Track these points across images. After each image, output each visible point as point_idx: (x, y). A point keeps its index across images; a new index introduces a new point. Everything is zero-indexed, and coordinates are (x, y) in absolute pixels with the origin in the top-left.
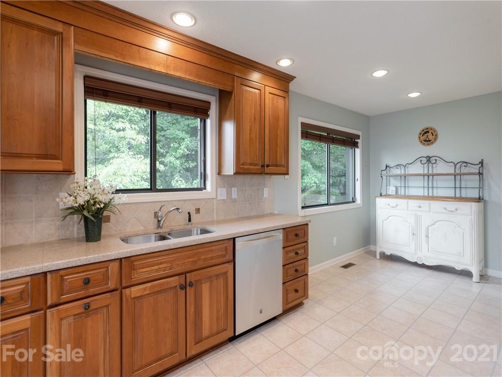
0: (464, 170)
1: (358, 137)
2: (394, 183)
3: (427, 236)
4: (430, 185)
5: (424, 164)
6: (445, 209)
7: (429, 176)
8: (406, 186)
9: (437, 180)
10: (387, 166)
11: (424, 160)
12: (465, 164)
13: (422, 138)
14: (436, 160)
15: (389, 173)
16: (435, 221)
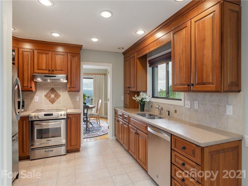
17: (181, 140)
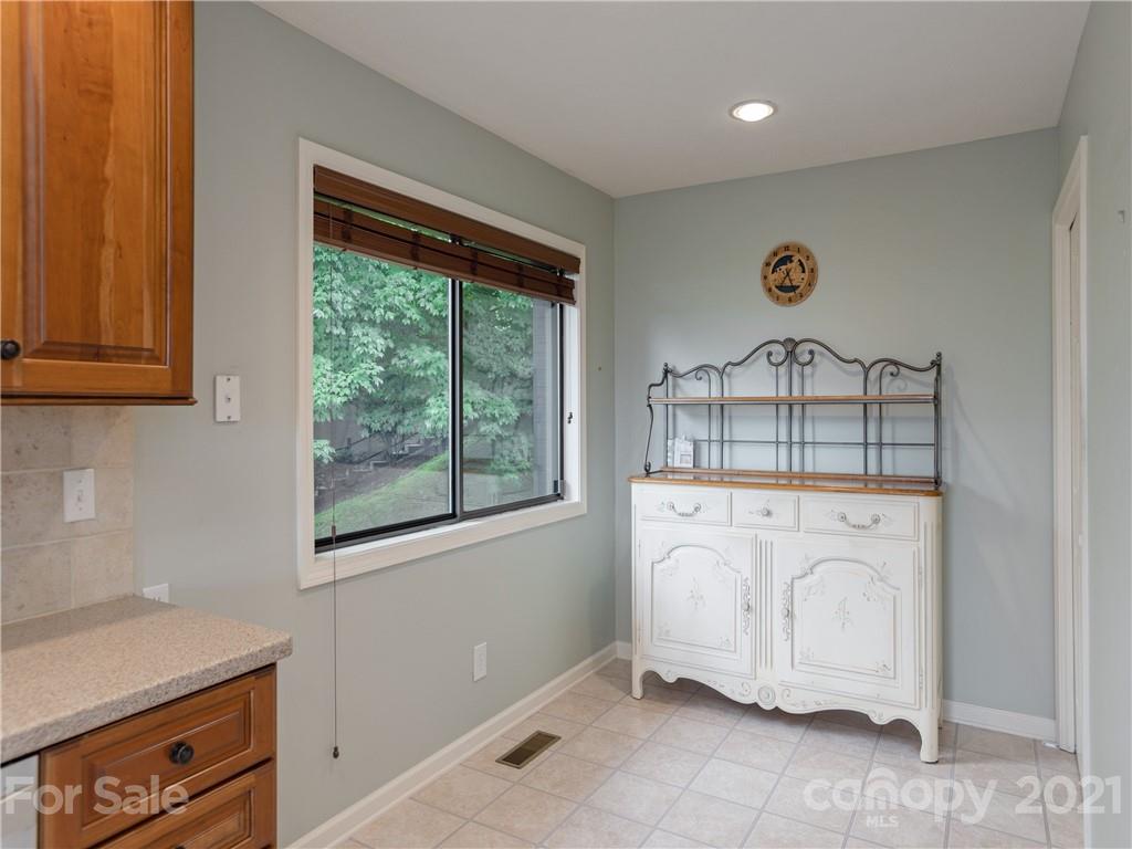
0: (892, 388)
1: (573, 263)
2: (689, 426)
3: (790, 614)
4: (796, 438)
5: (777, 365)
6: (844, 518)
7: (792, 408)
8: (726, 438)
9: (813, 418)
10: (666, 372)
11: (779, 352)
12: (892, 368)
13: (772, 277)
14: (811, 352)
15: (674, 396)
16: (811, 562)
17: (161, 716)
